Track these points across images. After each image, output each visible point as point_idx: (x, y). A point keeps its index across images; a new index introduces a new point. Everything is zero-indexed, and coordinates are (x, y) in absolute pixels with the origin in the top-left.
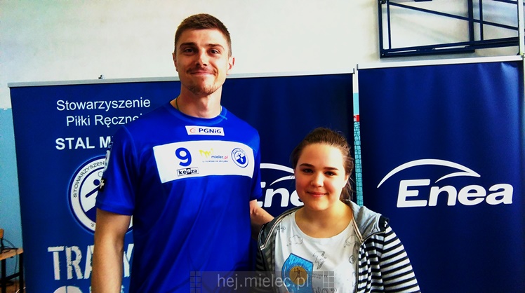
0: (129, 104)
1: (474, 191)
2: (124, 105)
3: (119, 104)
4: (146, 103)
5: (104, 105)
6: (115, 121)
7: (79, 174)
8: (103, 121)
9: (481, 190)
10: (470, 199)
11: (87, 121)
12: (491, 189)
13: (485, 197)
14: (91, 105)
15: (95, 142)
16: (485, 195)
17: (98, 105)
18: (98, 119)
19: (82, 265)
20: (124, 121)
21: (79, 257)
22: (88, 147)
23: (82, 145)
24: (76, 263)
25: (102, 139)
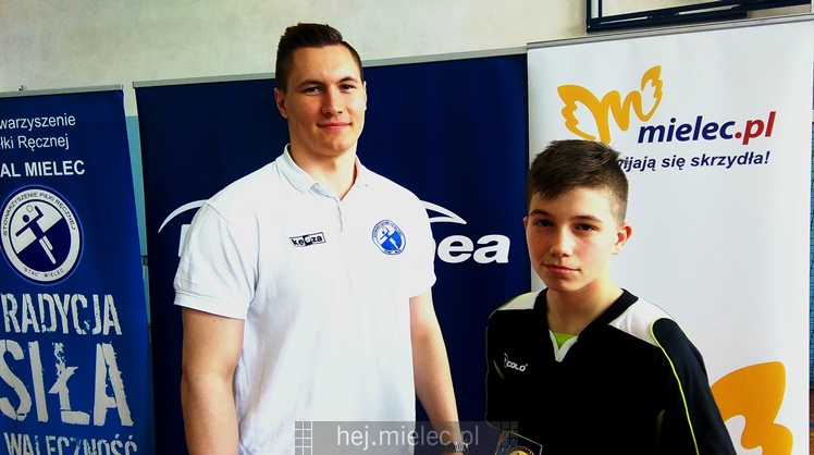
0: (53, 121)
1: (458, 244)
2: (47, 123)
3: (42, 121)
4: (70, 121)
5: (27, 124)
6: (40, 143)
7: (7, 208)
8: (27, 143)
9: (467, 244)
10: (454, 254)
11: (10, 143)
12: (479, 242)
13: (472, 253)
14: (13, 124)
15: (20, 169)
16: (472, 250)
17: (20, 123)
18: (22, 141)
19: (19, 315)
20: (48, 143)
21: (15, 307)
22: (14, 175)
23: (8, 172)
24: (13, 313)
25: (27, 164)
